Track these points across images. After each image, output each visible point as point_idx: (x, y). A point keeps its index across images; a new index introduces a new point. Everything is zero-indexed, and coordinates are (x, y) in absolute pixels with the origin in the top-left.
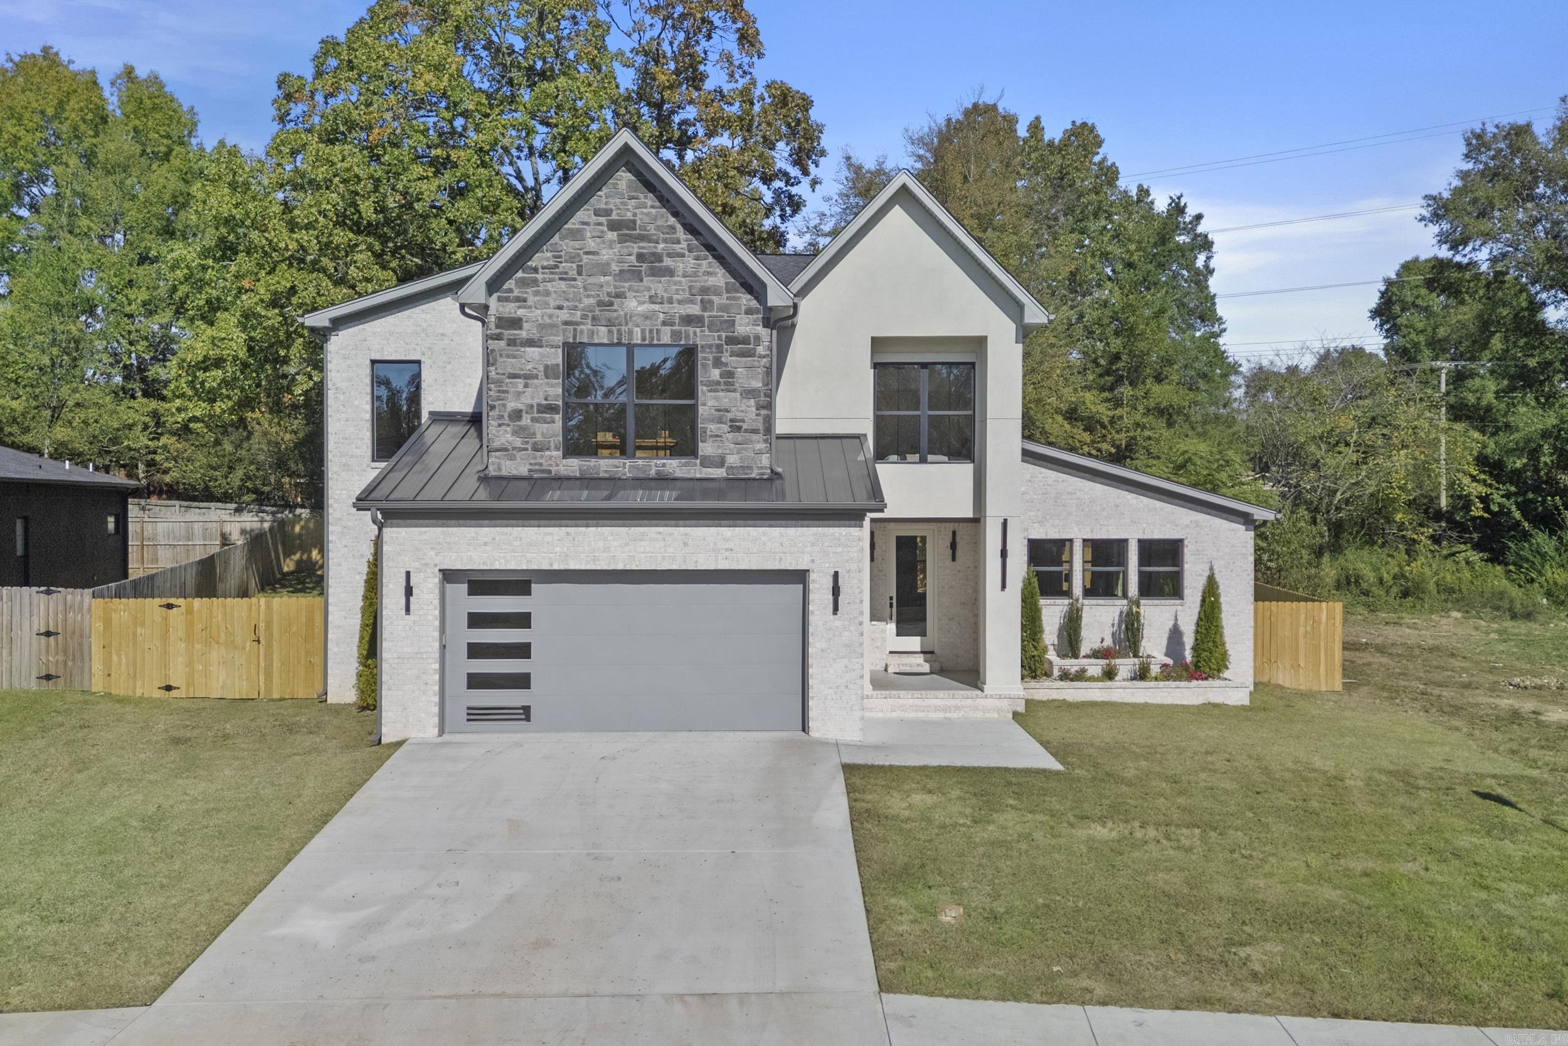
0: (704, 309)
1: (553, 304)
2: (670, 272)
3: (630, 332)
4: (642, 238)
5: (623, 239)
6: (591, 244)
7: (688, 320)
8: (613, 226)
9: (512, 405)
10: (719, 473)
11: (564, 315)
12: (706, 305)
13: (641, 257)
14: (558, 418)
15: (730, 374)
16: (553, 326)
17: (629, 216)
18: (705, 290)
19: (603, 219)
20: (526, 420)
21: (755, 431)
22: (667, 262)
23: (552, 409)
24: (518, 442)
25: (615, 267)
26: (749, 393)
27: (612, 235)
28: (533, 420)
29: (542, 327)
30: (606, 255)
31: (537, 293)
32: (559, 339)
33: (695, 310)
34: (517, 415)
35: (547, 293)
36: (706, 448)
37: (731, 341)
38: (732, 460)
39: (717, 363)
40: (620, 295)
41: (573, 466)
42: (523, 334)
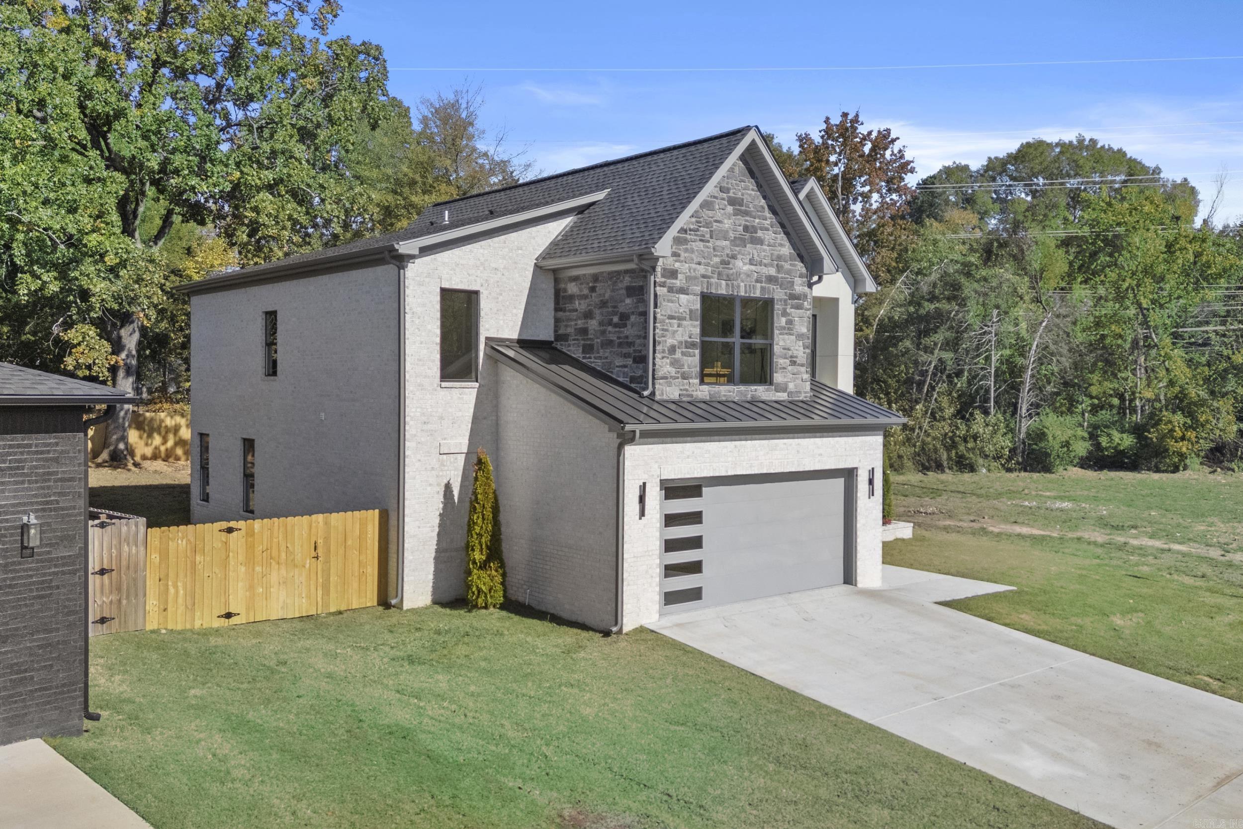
0: (778, 271)
1: (696, 260)
2: (760, 242)
3: (739, 287)
4: (746, 213)
5: (737, 213)
6: (719, 215)
7: (771, 279)
8: (732, 202)
9: (670, 341)
10: (783, 396)
11: (701, 269)
12: (779, 268)
14: (697, 352)
15: (790, 322)
16: (696, 278)
17: (739, 195)
18: (779, 258)
19: (725, 195)
20: (678, 355)
21: (802, 365)
22: (760, 234)
23: (693, 345)
24: (673, 371)
25: (732, 235)
26: (800, 336)
27: (730, 209)
28: (683, 354)
29: (688, 278)
30: (727, 224)
31: (686, 250)
32: (698, 289)
33: (772, 271)
34: (672, 350)
35: (692, 251)
36: (778, 377)
37: (793, 297)
38: (791, 386)
39: (785, 313)
40: (734, 257)
41: (703, 392)
42: (678, 283)
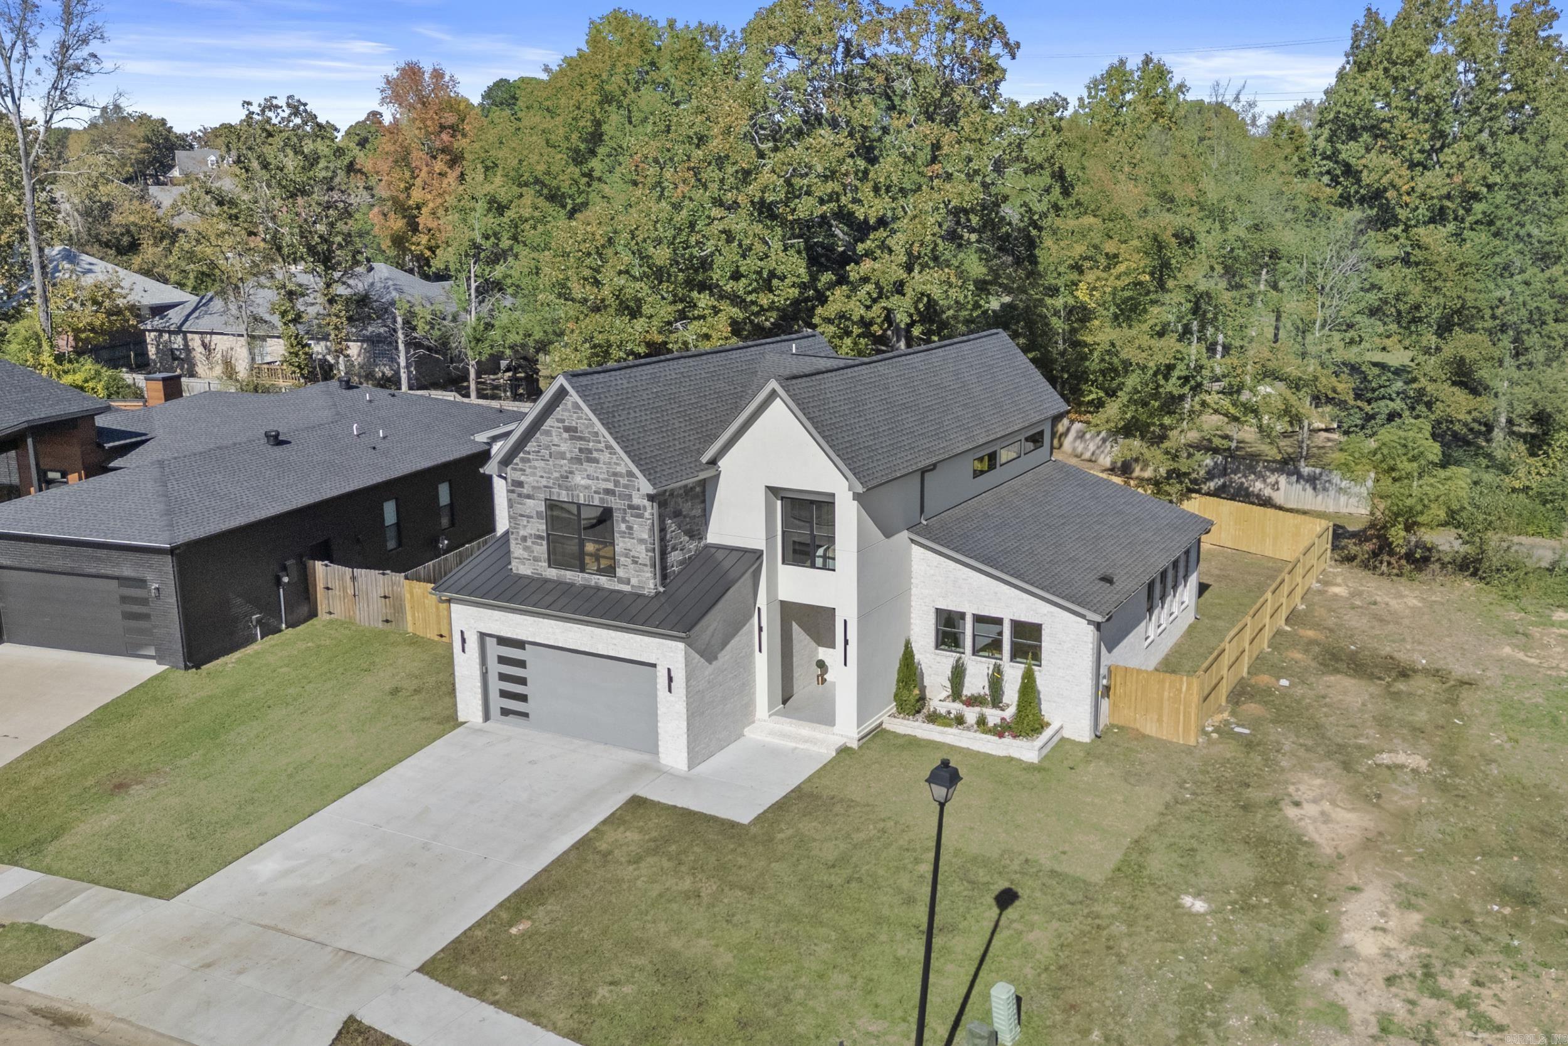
0: (616, 486)
1: (539, 474)
2: (596, 461)
3: (578, 496)
4: (581, 438)
5: (572, 438)
6: (556, 440)
7: (608, 492)
8: (567, 429)
10: (626, 588)
11: (544, 482)
12: (617, 483)
13: (581, 450)
14: (545, 543)
15: (630, 528)
16: (539, 488)
17: (574, 424)
18: (615, 474)
19: (560, 425)
20: (529, 543)
21: (645, 565)
22: (595, 455)
23: (540, 537)
24: (526, 555)
25: (568, 456)
26: (641, 541)
27: (566, 435)
28: (533, 543)
29: (534, 488)
30: (564, 447)
31: (530, 467)
32: (542, 496)
33: (611, 486)
34: (524, 539)
35: (535, 468)
36: (620, 572)
37: (631, 507)
38: (634, 581)
39: (624, 520)
40: (571, 472)
41: (552, 573)
42: (525, 491)
